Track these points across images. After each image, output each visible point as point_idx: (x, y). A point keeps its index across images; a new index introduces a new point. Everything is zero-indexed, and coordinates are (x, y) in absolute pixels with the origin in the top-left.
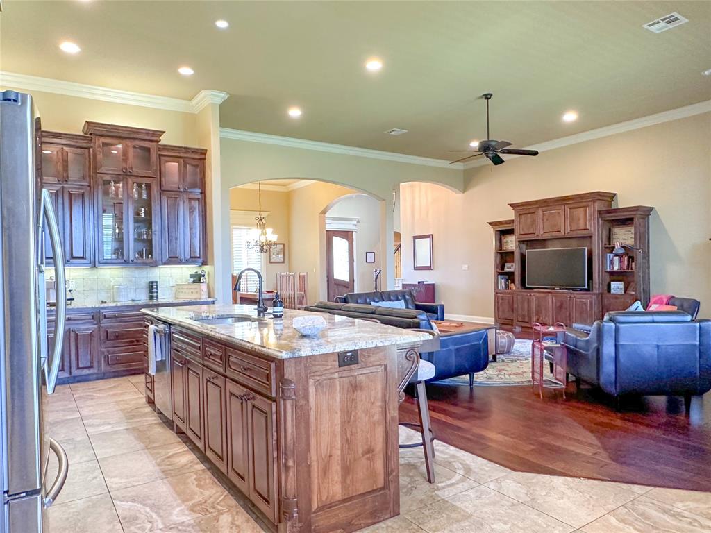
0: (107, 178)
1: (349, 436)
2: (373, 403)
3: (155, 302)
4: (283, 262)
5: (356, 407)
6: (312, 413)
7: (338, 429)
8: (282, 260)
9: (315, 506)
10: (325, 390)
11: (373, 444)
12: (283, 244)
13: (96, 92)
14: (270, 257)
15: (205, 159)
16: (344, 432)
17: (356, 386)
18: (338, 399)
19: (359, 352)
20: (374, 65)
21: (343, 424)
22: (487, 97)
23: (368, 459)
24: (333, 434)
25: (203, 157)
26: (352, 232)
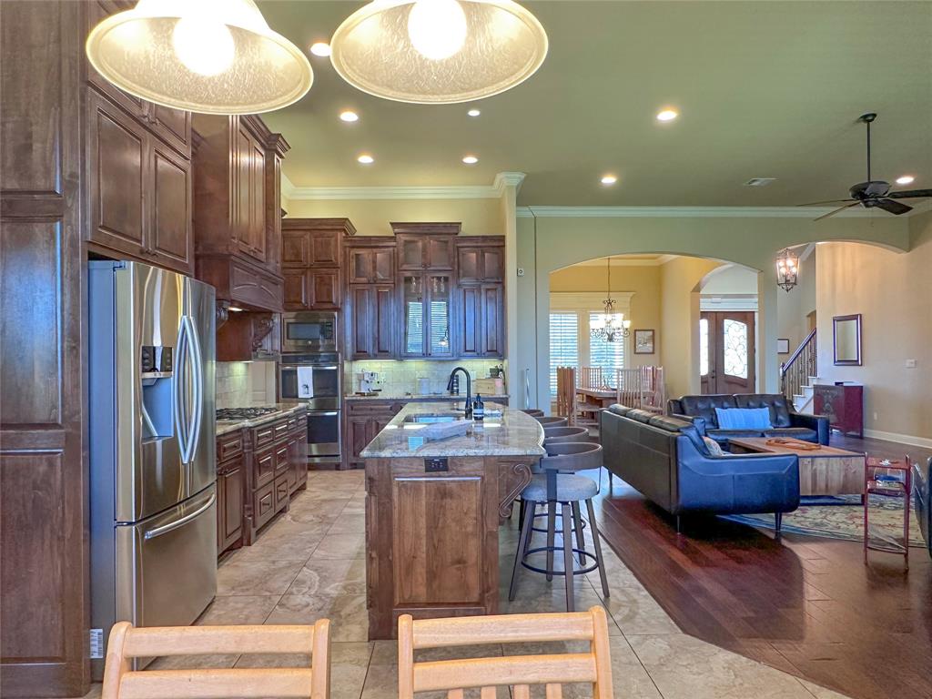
0: (408, 274)
1: (436, 542)
2: (466, 514)
3: (455, 396)
4: (653, 353)
5: (444, 515)
6: (396, 513)
7: (423, 532)
8: (651, 350)
9: (397, 601)
10: (409, 492)
11: (465, 555)
12: (653, 331)
13: (395, 192)
14: (635, 346)
15: (504, 246)
16: (430, 537)
17: (445, 494)
18: (424, 503)
19: (449, 460)
20: (667, 115)
21: (429, 528)
22: (868, 119)
23: (458, 569)
24: (418, 536)
25: (501, 244)
26: (754, 312)
